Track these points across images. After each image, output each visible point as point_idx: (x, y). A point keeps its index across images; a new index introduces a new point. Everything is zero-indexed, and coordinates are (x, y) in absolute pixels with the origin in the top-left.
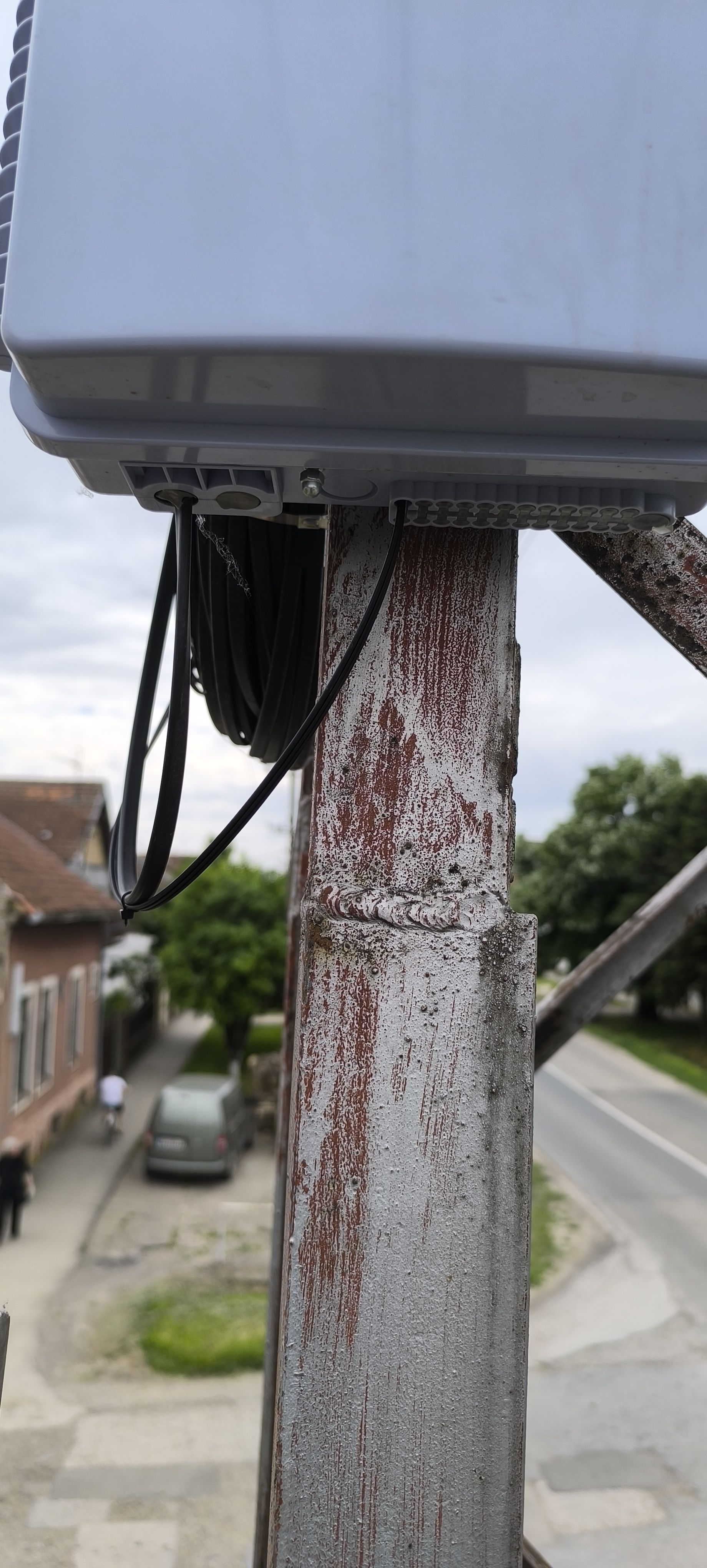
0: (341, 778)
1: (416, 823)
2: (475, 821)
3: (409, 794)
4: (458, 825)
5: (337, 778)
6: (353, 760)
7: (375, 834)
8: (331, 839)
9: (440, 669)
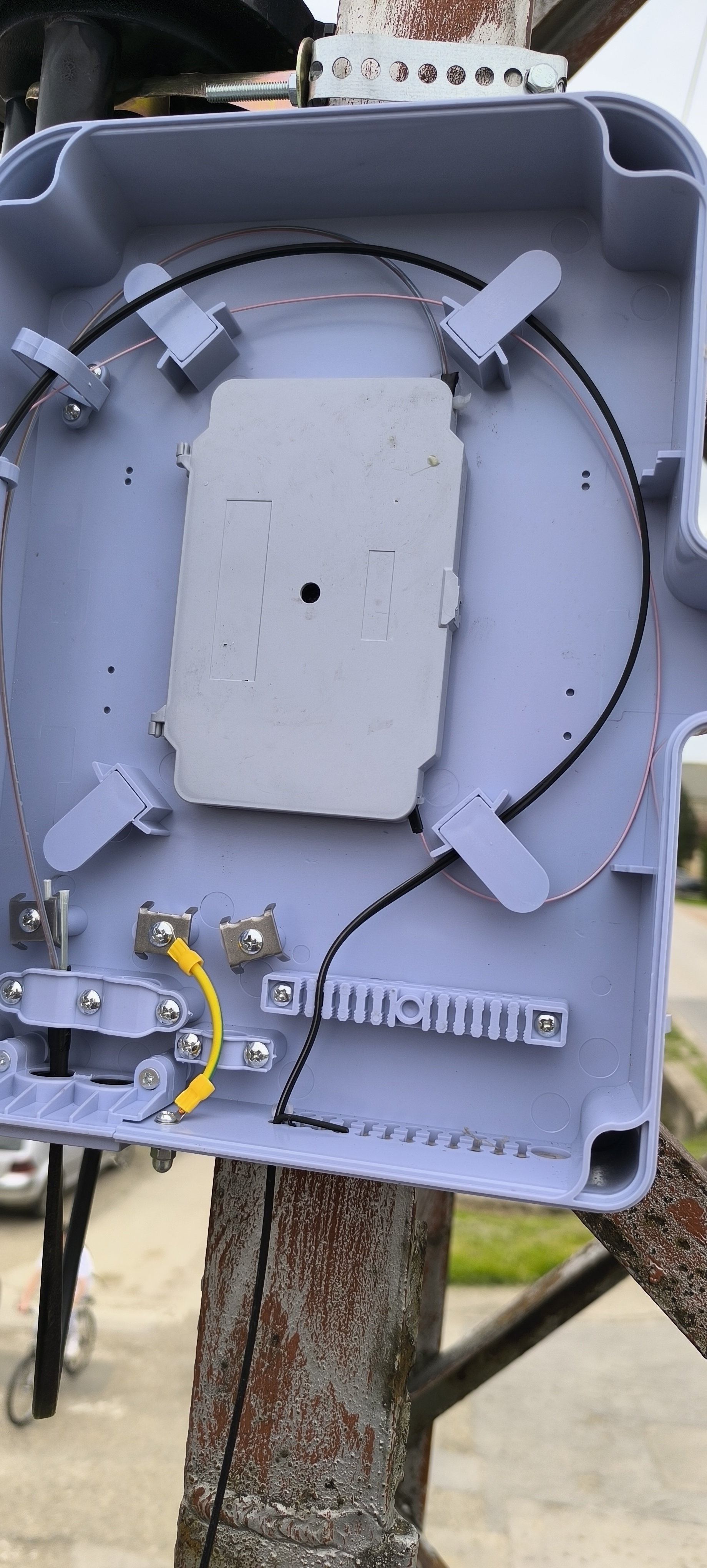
0: (219, 1374)
1: (294, 1431)
2: (356, 1435)
3: (289, 1397)
4: (338, 1437)
5: (215, 1373)
6: (232, 1355)
7: (251, 1437)
8: (206, 1437)
9: (329, 1266)
